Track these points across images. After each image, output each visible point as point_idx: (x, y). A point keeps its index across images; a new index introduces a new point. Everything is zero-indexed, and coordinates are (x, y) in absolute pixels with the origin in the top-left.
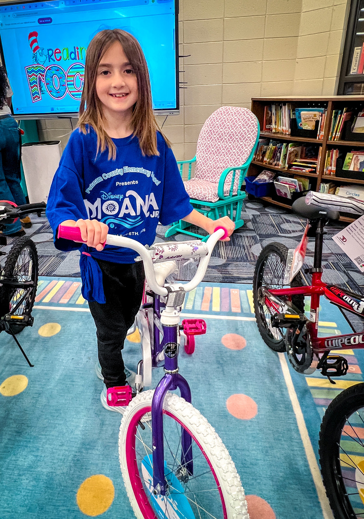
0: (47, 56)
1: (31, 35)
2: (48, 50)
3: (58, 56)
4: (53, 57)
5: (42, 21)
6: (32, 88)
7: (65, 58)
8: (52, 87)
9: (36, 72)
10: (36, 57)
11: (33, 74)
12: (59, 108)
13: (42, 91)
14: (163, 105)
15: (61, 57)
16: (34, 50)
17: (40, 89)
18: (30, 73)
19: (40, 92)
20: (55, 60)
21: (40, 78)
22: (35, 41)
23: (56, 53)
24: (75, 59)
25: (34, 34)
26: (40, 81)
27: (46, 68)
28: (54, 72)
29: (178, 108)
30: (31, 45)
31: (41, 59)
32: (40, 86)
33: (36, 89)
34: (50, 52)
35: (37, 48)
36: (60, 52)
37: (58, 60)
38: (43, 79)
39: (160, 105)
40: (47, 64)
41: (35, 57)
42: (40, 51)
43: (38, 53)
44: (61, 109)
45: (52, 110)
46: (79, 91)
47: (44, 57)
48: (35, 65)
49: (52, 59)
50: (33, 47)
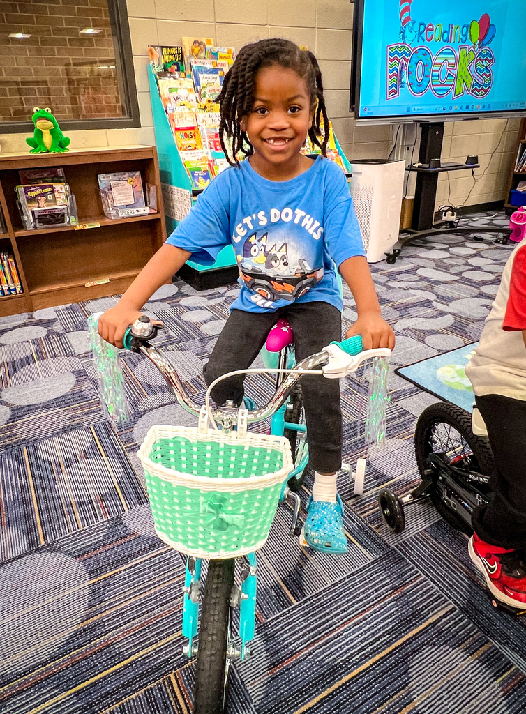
0: (417, 33)
2: (421, 24)
3: (429, 34)
4: (424, 35)
6: (390, 77)
7: (437, 38)
8: (414, 77)
9: (400, 55)
10: (404, 33)
11: (396, 58)
12: (416, 108)
13: (402, 83)
15: (432, 36)
16: (404, 22)
17: (400, 80)
18: (392, 55)
19: (399, 84)
20: (425, 38)
21: (403, 64)
22: (407, 9)
23: (428, 29)
24: (447, 41)
26: (402, 67)
27: (413, 51)
28: (420, 57)
30: (402, 14)
31: (410, 36)
33: (395, 80)
34: (422, 27)
35: (408, 19)
36: (432, 30)
37: (429, 40)
38: (407, 66)
41: (403, 32)
42: (410, 25)
43: (407, 28)
44: (418, 110)
45: (408, 111)
46: (443, 85)
47: (414, 33)
48: (400, 44)
49: (422, 38)
50: (403, 18)
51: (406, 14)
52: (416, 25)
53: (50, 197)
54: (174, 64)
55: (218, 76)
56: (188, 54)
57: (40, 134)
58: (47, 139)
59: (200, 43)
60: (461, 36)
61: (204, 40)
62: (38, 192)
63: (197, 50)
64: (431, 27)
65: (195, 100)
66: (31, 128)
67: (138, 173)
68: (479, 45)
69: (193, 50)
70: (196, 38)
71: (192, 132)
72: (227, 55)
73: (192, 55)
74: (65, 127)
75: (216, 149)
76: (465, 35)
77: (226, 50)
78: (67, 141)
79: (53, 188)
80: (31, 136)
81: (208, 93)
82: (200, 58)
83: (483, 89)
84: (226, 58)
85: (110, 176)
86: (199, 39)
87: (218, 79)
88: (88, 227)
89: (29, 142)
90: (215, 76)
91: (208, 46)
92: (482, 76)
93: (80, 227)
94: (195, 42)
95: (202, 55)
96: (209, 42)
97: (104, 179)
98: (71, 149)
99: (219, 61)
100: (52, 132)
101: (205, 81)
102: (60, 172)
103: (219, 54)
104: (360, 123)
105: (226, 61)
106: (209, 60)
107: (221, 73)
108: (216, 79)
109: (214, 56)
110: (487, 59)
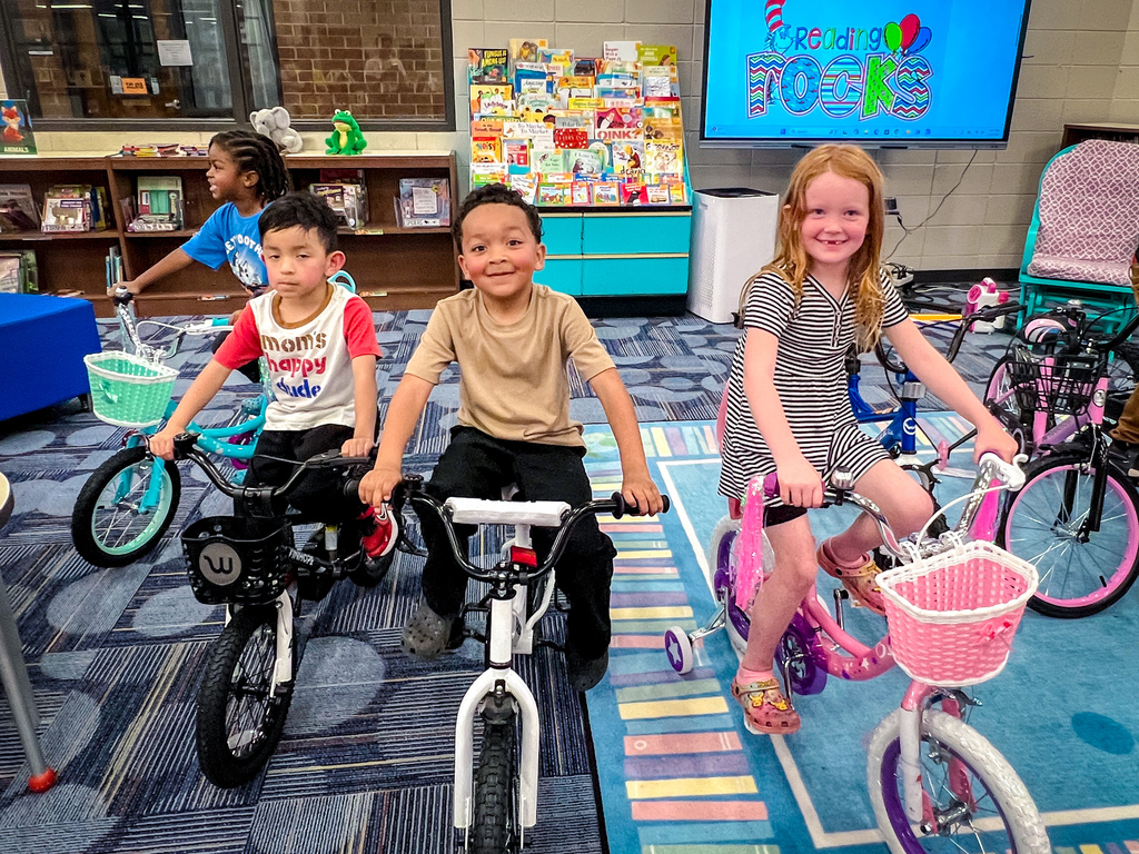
0: (794, 39)
2: (799, 29)
3: (814, 41)
4: (805, 42)
6: (752, 92)
7: (827, 44)
8: (791, 92)
9: (767, 66)
10: (773, 40)
11: (761, 69)
12: (796, 129)
13: (771, 99)
14: (983, 133)
15: (819, 43)
16: (774, 26)
17: (769, 95)
18: (755, 65)
19: (767, 101)
20: (807, 46)
21: (772, 76)
22: (777, 12)
23: (812, 35)
24: (845, 47)
26: (771, 80)
27: (788, 60)
28: (800, 68)
29: (1006, 138)
30: (768, 19)
31: (781, 43)
32: (768, 90)
33: (759, 95)
34: (802, 33)
35: (780, 23)
36: (819, 35)
37: (813, 48)
38: (778, 78)
39: (977, 132)
40: (792, 52)
41: (771, 40)
42: (783, 30)
43: (778, 33)
44: (798, 133)
46: (840, 102)
47: (788, 40)
48: (768, 53)
49: (803, 45)
50: (771, 23)
51: (776, 18)
52: (792, 32)
53: (338, 198)
54: (496, 67)
55: (544, 81)
56: (514, 56)
57: (338, 136)
58: (344, 140)
59: (531, 45)
60: (870, 42)
61: (537, 42)
62: (326, 192)
63: (526, 52)
64: (816, 32)
65: (510, 107)
66: (331, 128)
67: (444, 181)
68: (902, 53)
69: (521, 53)
70: (526, 40)
71: (492, 142)
72: (563, 57)
73: (519, 58)
74: (365, 128)
75: (519, 163)
76: (878, 40)
77: (562, 52)
78: (364, 145)
79: (343, 189)
80: (329, 135)
81: (527, 99)
82: (529, 61)
83: (914, 108)
84: (561, 60)
85: (413, 181)
86: (531, 41)
87: (545, 84)
88: (369, 233)
89: (328, 142)
90: (541, 81)
91: (540, 49)
92: (911, 92)
93: (360, 233)
94: (525, 44)
95: (533, 57)
96: (543, 44)
97: (406, 185)
98: (365, 153)
99: (554, 64)
100: (348, 133)
101: (527, 87)
102: (361, 174)
103: (553, 56)
104: (704, 145)
105: (560, 64)
106: (539, 63)
107: (549, 78)
108: (541, 84)
109: (547, 58)
110: (918, 70)
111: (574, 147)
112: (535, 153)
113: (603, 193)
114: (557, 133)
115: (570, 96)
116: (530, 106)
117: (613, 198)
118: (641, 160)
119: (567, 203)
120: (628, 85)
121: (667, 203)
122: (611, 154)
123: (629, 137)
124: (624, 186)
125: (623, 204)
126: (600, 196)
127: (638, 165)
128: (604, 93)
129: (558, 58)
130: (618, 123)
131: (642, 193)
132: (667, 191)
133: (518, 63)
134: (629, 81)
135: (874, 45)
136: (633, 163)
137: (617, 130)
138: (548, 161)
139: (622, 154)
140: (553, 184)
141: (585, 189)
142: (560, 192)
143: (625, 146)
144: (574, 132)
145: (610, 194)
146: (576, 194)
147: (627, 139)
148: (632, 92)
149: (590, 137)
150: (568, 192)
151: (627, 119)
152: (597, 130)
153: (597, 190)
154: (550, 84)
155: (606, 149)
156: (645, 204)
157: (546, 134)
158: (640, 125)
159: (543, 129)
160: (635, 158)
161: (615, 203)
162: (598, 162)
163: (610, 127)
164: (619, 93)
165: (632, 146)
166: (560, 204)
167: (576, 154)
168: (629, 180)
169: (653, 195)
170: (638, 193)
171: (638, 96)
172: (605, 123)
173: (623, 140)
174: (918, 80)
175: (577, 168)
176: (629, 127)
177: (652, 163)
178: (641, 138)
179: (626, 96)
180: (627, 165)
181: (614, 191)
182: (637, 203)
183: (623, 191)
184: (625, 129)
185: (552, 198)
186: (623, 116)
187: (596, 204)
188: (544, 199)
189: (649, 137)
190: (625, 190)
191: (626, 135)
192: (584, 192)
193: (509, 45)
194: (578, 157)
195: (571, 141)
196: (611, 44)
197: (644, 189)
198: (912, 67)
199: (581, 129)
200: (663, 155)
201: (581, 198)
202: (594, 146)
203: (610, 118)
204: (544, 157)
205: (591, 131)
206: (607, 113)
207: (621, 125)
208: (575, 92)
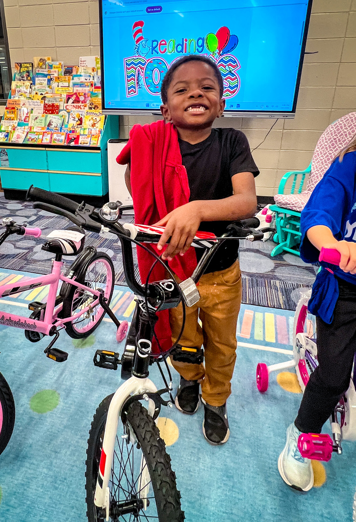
0: (151, 48)
1: (136, 25)
2: (153, 41)
3: (163, 48)
4: (157, 49)
5: (151, 10)
6: (129, 81)
7: (171, 50)
8: (151, 81)
9: (136, 65)
10: (138, 49)
11: (133, 67)
12: (155, 104)
13: (139, 85)
14: (277, 106)
15: (166, 49)
16: (138, 41)
17: (137, 83)
18: (129, 65)
19: (137, 86)
20: (159, 52)
21: (139, 71)
22: (140, 31)
23: (160, 44)
24: (182, 51)
25: (141, 23)
26: (139, 74)
27: (148, 61)
28: (155, 65)
29: (294, 111)
30: (135, 36)
31: (144, 51)
32: (137, 80)
33: (132, 83)
34: (155, 43)
35: (141, 38)
36: (166, 44)
37: (162, 53)
38: (143, 72)
39: (273, 106)
40: (150, 56)
42: (144, 42)
43: (141, 44)
44: (157, 105)
45: (148, 105)
47: (147, 48)
48: (136, 57)
49: (156, 51)
50: (137, 38)
51: (139, 35)
52: (149, 43)
55: (46, 79)
56: (36, 66)
59: (43, 60)
60: (197, 47)
61: (46, 58)
63: (41, 64)
64: (164, 42)
65: (28, 92)
68: (219, 53)
69: (39, 64)
71: (13, 110)
72: (58, 66)
73: (38, 67)
77: (58, 63)
81: (37, 88)
82: (43, 68)
83: (228, 90)
84: (57, 68)
86: (43, 58)
91: (48, 62)
94: (41, 59)
95: (44, 66)
96: (49, 59)
99: (53, 70)
101: (38, 82)
103: (53, 66)
105: (57, 70)
106: (47, 70)
107: (49, 77)
108: (45, 80)
109: (51, 67)
110: (230, 65)
111: (52, 113)
112: (33, 116)
113: (57, 138)
114: (45, 105)
115: (58, 86)
116: (38, 92)
117: (62, 140)
118: (83, 121)
119: (39, 142)
120: (88, 81)
121: (87, 145)
122: (69, 117)
123: (81, 109)
124: (69, 135)
125: (66, 144)
126: (55, 140)
127: (81, 124)
128: (74, 85)
129: (55, 66)
130: (77, 100)
131: (77, 139)
132: (90, 138)
133: (37, 70)
134: (89, 78)
135: (200, 49)
136: (79, 122)
137: (75, 104)
138: (38, 120)
139: (74, 118)
140: (35, 132)
141: (49, 135)
142: (37, 137)
143: (76, 113)
144: (53, 105)
145: (61, 139)
146: (44, 138)
147: (79, 110)
148: (89, 84)
149: (61, 108)
150: (41, 136)
151: (82, 98)
152: (65, 105)
153: (55, 136)
154: (50, 80)
155: (67, 115)
156: (76, 145)
157: (40, 106)
158: (88, 102)
159: (39, 104)
160: (81, 120)
161: (62, 144)
162: (61, 122)
163: (73, 103)
164: (81, 85)
165: (80, 113)
166: (36, 143)
167: (51, 117)
168: (73, 132)
169: (82, 141)
170: (75, 138)
171: (92, 86)
172: (71, 101)
173: (77, 110)
174: (230, 72)
175: (50, 124)
176: (82, 103)
177: (87, 123)
178: (87, 108)
179: (85, 86)
180: (75, 123)
181: (63, 137)
182: (73, 144)
183: (67, 136)
184: (79, 104)
185: (32, 140)
186: (80, 97)
187: (53, 144)
188: (28, 140)
189: (90, 108)
190: (68, 137)
191: (79, 107)
192: (48, 137)
193: (33, 61)
194: (51, 118)
195: (50, 110)
196: (83, 58)
197: (78, 137)
198: (226, 62)
199: (56, 104)
200: (94, 119)
201: (46, 140)
202: (61, 113)
203: (74, 98)
204: (36, 118)
205: (62, 105)
206: (72, 96)
207: (79, 102)
208: (61, 84)
